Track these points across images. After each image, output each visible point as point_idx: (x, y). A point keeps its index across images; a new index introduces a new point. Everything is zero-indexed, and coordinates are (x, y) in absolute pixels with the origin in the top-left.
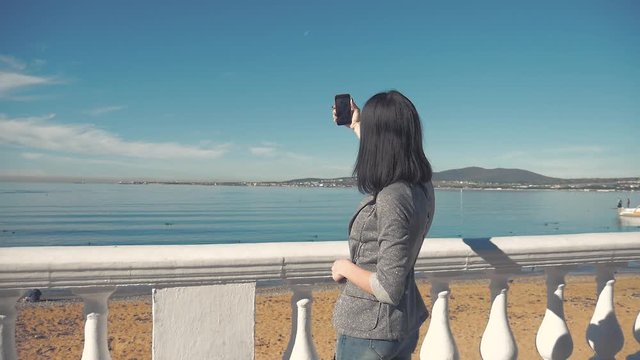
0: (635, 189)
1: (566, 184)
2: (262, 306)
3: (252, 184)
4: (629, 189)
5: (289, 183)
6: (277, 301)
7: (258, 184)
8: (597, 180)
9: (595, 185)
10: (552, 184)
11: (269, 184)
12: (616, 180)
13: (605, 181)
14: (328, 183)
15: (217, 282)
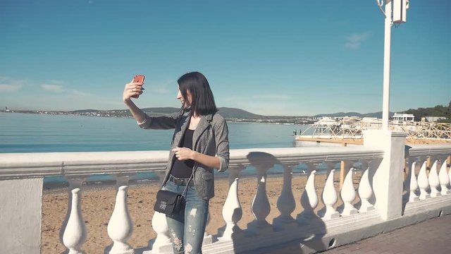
0: (305, 123)
1: (265, 119)
2: (49, 203)
3: (44, 112)
4: (302, 123)
5: (73, 112)
6: (62, 200)
7: (49, 113)
8: (284, 117)
9: (283, 120)
10: (257, 119)
11: (57, 113)
12: (294, 117)
13: (288, 118)
14: (104, 114)
15: (16, 178)
